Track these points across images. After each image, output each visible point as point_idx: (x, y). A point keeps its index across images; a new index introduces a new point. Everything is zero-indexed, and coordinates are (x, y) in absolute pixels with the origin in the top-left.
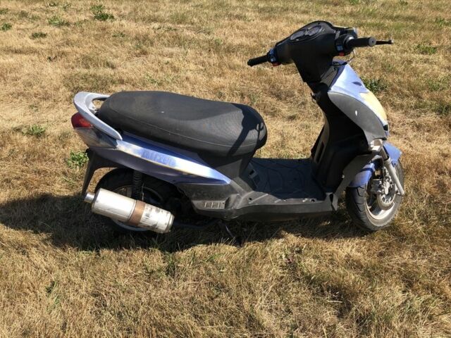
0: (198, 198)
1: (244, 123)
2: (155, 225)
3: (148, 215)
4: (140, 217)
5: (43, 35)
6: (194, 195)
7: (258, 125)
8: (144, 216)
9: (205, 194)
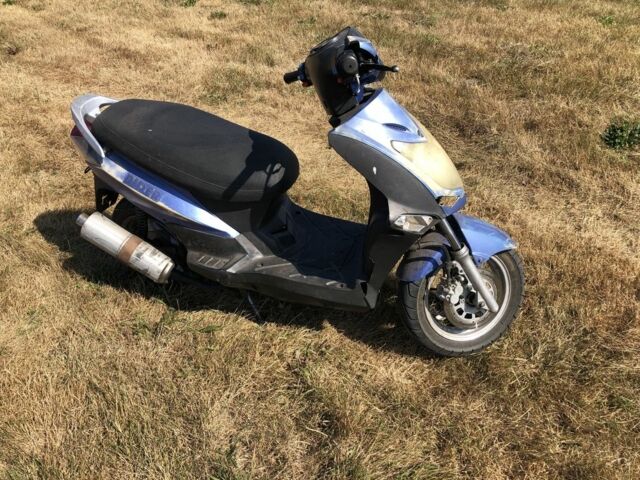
0: (195, 248)
1: (249, 160)
2: (147, 270)
3: (139, 255)
4: (128, 255)
5: (222, 16)
6: (189, 244)
7: (270, 166)
8: (134, 256)
9: (203, 245)
